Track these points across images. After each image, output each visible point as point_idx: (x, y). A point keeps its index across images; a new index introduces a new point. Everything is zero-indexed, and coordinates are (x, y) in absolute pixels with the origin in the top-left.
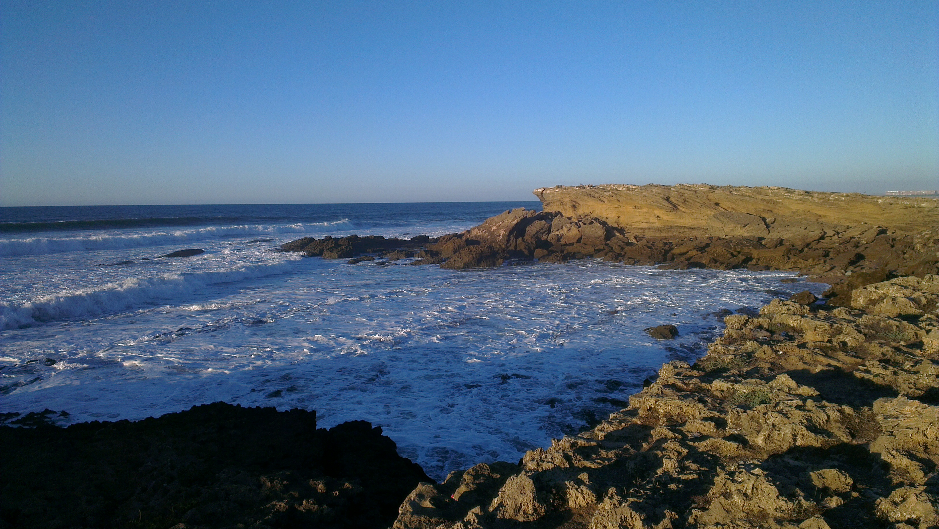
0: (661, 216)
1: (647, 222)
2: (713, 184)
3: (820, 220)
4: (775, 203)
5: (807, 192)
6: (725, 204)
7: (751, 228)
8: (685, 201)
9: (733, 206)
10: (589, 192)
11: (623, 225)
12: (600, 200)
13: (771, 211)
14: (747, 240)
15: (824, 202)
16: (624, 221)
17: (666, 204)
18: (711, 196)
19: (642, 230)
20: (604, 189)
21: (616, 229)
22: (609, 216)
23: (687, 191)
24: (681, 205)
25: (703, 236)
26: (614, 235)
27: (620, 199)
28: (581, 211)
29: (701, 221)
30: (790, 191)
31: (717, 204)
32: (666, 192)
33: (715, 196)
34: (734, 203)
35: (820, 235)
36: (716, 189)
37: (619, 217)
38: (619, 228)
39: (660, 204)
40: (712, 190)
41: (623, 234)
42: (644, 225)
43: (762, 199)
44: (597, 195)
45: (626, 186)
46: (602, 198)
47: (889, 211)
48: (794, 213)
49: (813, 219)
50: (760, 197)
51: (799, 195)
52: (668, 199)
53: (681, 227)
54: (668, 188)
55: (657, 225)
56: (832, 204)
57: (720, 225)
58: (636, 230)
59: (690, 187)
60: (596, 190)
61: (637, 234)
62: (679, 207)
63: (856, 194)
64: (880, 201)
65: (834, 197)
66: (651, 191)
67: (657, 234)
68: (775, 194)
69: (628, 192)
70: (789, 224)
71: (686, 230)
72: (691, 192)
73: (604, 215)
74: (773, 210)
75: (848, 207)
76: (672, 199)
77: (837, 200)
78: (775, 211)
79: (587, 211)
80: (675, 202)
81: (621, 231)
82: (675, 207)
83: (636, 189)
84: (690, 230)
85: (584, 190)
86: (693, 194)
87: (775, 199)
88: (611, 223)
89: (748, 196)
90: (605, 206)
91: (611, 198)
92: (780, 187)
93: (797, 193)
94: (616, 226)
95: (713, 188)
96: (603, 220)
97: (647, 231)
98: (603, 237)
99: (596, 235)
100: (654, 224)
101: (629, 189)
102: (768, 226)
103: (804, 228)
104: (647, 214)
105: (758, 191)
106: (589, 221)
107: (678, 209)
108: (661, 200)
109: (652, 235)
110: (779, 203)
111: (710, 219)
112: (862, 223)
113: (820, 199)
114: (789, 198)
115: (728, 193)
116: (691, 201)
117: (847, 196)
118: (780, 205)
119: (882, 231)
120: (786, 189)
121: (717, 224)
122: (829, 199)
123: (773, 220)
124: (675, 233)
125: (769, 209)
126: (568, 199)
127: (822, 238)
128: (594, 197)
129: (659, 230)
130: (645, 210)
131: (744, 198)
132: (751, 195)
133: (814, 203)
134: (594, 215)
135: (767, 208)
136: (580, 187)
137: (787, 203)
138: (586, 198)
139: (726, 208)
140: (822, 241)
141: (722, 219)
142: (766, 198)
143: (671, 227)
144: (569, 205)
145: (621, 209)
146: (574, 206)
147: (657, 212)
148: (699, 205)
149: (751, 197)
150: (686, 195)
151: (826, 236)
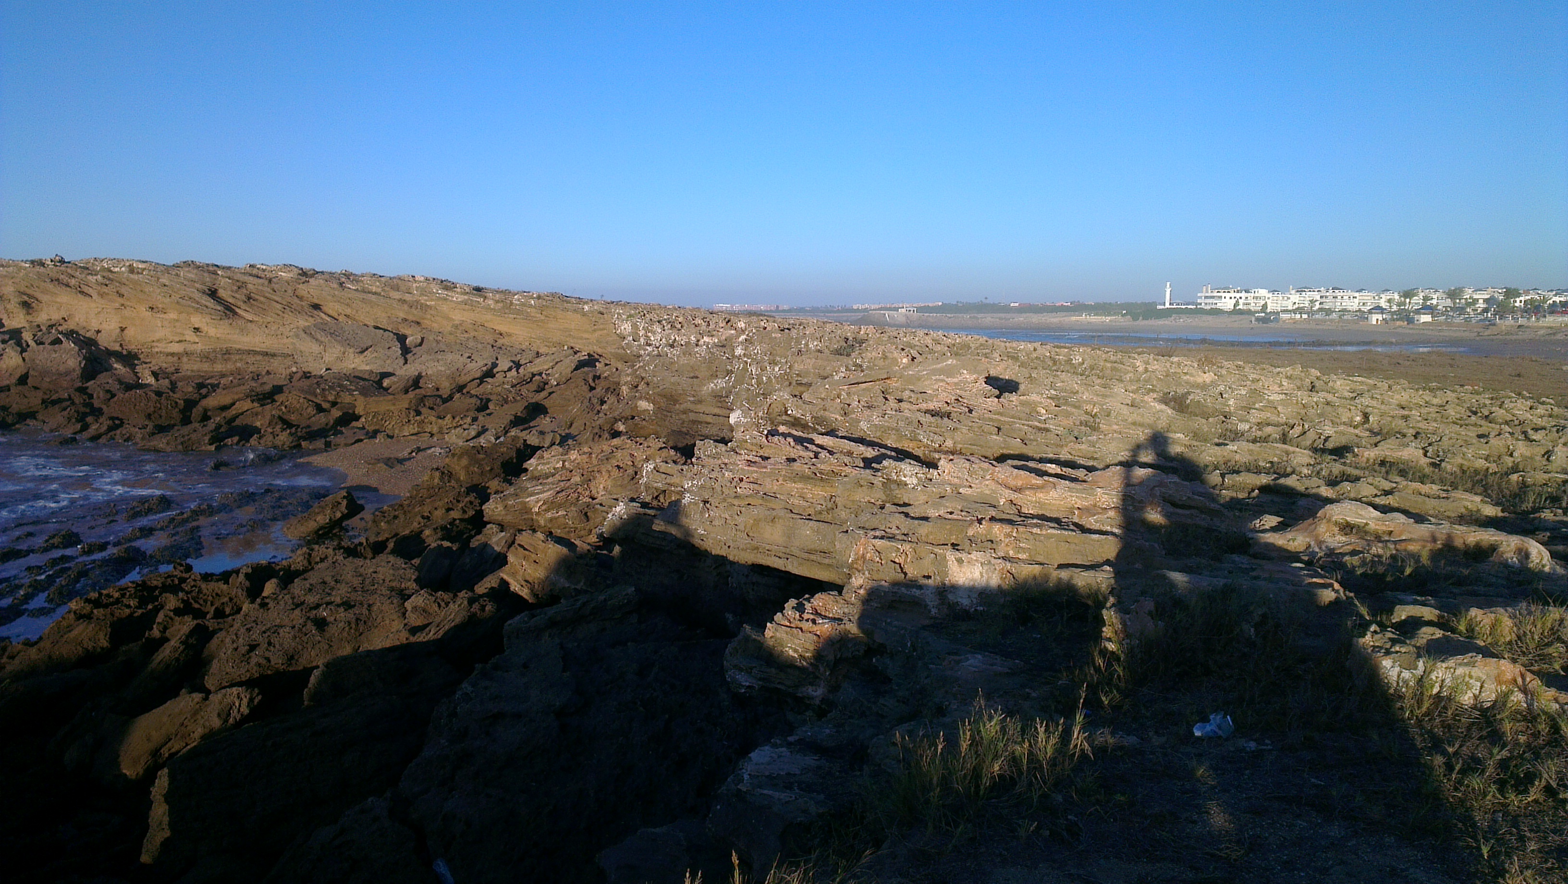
0: (204, 328)
1: (180, 341)
2: (307, 266)
3: (500, 342)
4: (425, 308)
5: (478, 289)
6: (332, 307)
7: (375, 354)
8: (249, 298)
9: (348, 311)
10: (54, 275)
11: (133, 347)
12: (82, 292)
13: (418, 323)
14: (357, 377)
15: (503, 307)
16: (135, 338)
17: (210, 303)
18: (303, 289)
19: (176, 358)
20: (88, 268)
21: (118, 356)
22: (105, 327)
23: (251, 278)
24: (243, 306)
25: (281, 370)
26: (109, 368)
27: (123, 290)
28: (43, 317)
29: (285, 341)
30: (447, 286)
31: (316, 307)
32: (207, 278)
33: (312, 290)
34: (348, 305)
35: (485, 369)
36: (312, 276)
37: (122, 330)
38: (125, 352)
39: (198, 303)
40: (304, 279)
41: (133, 367)
42: (176, 348)
43: (399, 300)
44: (73, 282)
45: (128, 264)
46: (86, 289)
47: (601, 327)
48: (456, 327)
49: (489, 338)
50: (396, 295)
51: (462, 294)
52: (213, 293)
53: (249, 352)
54: (212, 269)
55: (199, 347)
56: (518, 312)
57: (315, 348)
58: (163, 358)
59: (264, 270)
60: (69, 271)
61: (164, 365)
62: (238, 310)
63: (553, 295)
64: (586, 308)
65: (519, 300)
66: (177, 275)
67: (206, 367)
68: (423, 292)
69: (132, 276)
70: (444, 347)
71: (259, 358)
72: (261, 281)
73: (94, 325)
74: (421, 321)
75: (543, 318)
76: (222, 293)
77: (523, 304)
78: (426, 323)
79: (56, 316)
80: (231, 300)
81: (130, 359)
82: (229, 310)
83: (144, 269)
84: (266, 358)
85: (42, 269)
86: (263, 285)
87: (423, 299)
88: (106, 341)
89: (375, 293)
90: (93, 305)
91: (105, 289)
92: (431, 276)
93: (459, 290)
94: (117, 348)
95: (305, 275)
96: (88, 335)
97: (185, 359)
98: (78, 372)
99: (62, 368)
100: (195, 346)
101: (132, 270)
102: (406, 351)
103: (467, 355)
104: (177, 324)
105: (395, 284)
106: (52, 338)
107: (235, 313)
108: (197, 296)
109: (195, 367)
110: (430, 307)
111: (297, 336)
112: (566, 348)
113: (497, 302)
114: (446, 299)
115: (335, 286)
116: (262, 299)
117: (539, 297)
118: (432, 312)
119: (590, 361)
120: (442, 281)
121: (309, 347)
122: (511, 303)
123: (419, 341)
124: (239, 365)
125: (414, 319)
126: (12, 289)
127: (489, 374)
128: (67, 285)
129: (206, 357)
130: (172, 315)
131: (365, 296)
132: (379, 290)
133: (488, 308)
134: (71, 325)
135: (411, 318)
136: (32, 262)
137: (445, 308)
138: (50, 286)
139: (336, 316)
140: (489, 380)
141: (319, 336)
142: (408, 297)
143: (228, 352)
144: (15, 301)
145: (127, 312)
146: (26, 305)
147: (197, 320)
148: (279, 306)
149: (379, 294)
150: (250, 286)
151: (495, 370)
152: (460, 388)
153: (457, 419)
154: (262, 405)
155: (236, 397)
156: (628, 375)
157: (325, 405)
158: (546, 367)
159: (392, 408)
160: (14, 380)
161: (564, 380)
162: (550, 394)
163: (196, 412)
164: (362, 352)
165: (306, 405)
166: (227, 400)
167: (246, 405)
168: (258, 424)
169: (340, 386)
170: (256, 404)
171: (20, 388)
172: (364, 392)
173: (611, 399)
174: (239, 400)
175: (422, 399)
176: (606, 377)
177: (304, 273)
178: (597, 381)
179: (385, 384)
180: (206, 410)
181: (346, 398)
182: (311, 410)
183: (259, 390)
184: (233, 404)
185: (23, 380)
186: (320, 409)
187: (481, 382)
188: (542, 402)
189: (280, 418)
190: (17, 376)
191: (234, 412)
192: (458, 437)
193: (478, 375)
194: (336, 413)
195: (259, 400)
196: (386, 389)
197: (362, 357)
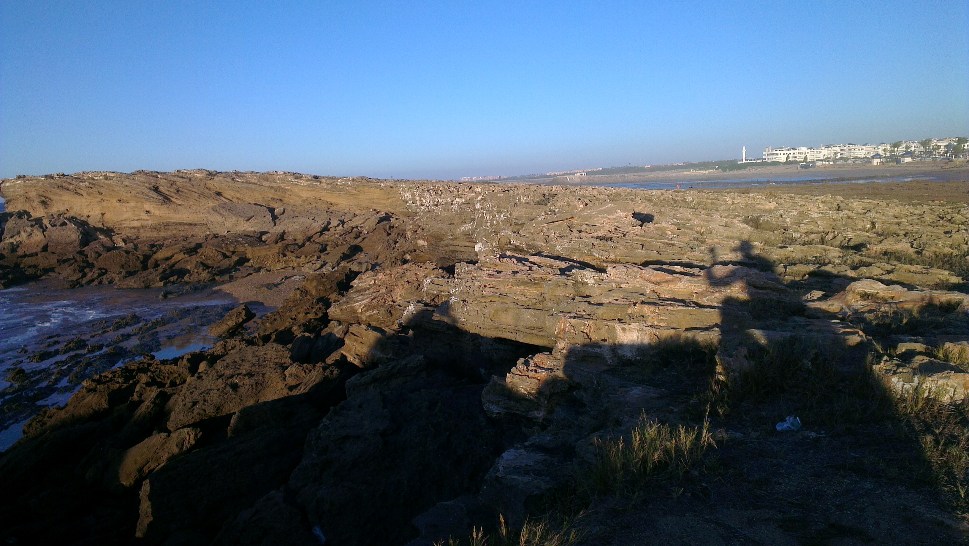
0: (152, 211)
1: (138, 220)
2: (212, 169)
3: (331, 209)
4: (285, 191)
5: (316, 177)
6: (228, 194)
7: (256, 221)
8: (178, 191)
9: (238, 195)
10: (59, 183)
11: (109, 225)
12: (77, 193)
13: (281, 200)
14: (246, 236)
15: (332, 188)
16: (111, 219)
17: (155, 195)
18: (210, 184)
19: (136, 230)
20: (79, 178)
21: (101, 230)
22: (92, 213)
23: (178, 179)
24: (175, 196)
25: (200, 234)
26: (96, 239)
27: (101, 190)
28: (54, 210)
29: (201, 215)
30: (297, 176)
31: (219, 194)
32: (152, 180)
33: (216, 184)
34: (238, 192)
35: (323, 226)
36: (215, 175)
37: (103, 214)
38: (105, 228)
39: (147, 195)
40: (210, 177)
41: (110, 237)
42: (136, 224)
43: (269, 187)
44: (71, 187)
45: (103, 174)
46: (79, 191)
47: (392, 196)
48: (304, 201)
49: (325, 207)
50: (267, 184)
51: (306, 181)
52: (156, 189)
53: (180, 224)
54: (155, 175)
55: (150, 223)
56: (341, 190)
57: (220, 219)
58: (128, 230)
59: (186, 173)
60: (68, 181)
61: (129, 235)
62: (172, 199)
63: (362, 178)
64: (382, 185)
65: (341, 182)
66: (134, 179)
67: (155, 234)
68: (283, 181)
69: (106, 181)
70: (297, 214)
71: (186, 227)
72: (184, 180)
73: (86, 213)
74: (283, 199)
75: (356, 192)
76: (161, 189)
77: (344, 185)
78: (286, 200)
79: (62, 209)
80: (167, 193)
81: (109, 232)
82: (166, 199)
83: (114, 177)
84: (191, 227)
85: (52, 181)
86: (186, 182)
87: (283, 185)
88: (94, 222)
89: (254, 183)
90: (84, 200)
91: (91, 190)
92: (287, 171)
93: (304, 178)
94: (100, 226)
95: (211, 174)
96: (82, 219)
97: (142, 230)
98: (78, 242)
99: (68, 240)
100: (147, 222)
101: (106, 178)
102: (274, 218)
103: (312, 218)
104: (136, 209)
105: (266, 177)
106: (61, 222)
107: (170, 201)
108: (146, 191)
109: (148, 235)
110: (287, 190)
111: (209, 212)
112: (371, 210)
113: (328, 184)
114: (297, 185)
115: (230, 180)
116: (186, 191)
117: (353, 180)
118: (289, 193)
119: (387, 218)
120: (294, 174)
121: (216, 219)
122: (337, 185)
123: (282, 211)
124: (174, 232)
125: (279, 198)
126: (35, 193)
127: (326, 229)
128: (68, 189)
129: (154, 228)
130: (132, 204)
131: (247, 185)
132: (256, 181)
133: (323, 188)
134: (71, 214)
135: (276, 197)
136: (46, 176)
137: (296, 190)
138: (58, 191)
139: (231, 199)
140: (326, 233)
141: (221, 212)
142: (274, 185)
143: (167, 225)
144: (37, 201)
145: (105, 204)
146: (44, 203)
147: (147, 206)
148: (196, 195)
149: (256, 184)
150: (178, 183)
151: (329, 227)
152: (309, 239)
153: (308, 257)
154: (190, 256)
155: (174, 252)
156: (410, 224)
157: (228, 254)
158: (360, 223)
159: (268, 253)
160: (39, 249)
161: (371, 230)
162: (364, 239)
163: (151, 262)
164: (248, 220)
165: (217, 254)
166: (169, 254)
167: (181, 256)
168: (188, 267)
169: (237, 241)
170: (186, 256)
171: (43, 253)
172: (251, 245)
173: (401, 240)
174: (176, 253)
175: (286, 247)
176: (397, 227)
177: (210, 174)
178: (392, 230)
179: (263, 239)
180: (156, 261)
181: (240, 249)
182: (220, 257)
183: (188, 246)
184: (173, 256)
185: (45, 248)
186: (225, 256)
187: (322, 234)
188: (359, 245)
189: (202, 263)
190: (41, 246)
191: (174, 261)
192: (309, 268)
193: (319, 230)
194: (235, 258)
195: (188, 253)
196: (264, 242)
197: (248, 223)
